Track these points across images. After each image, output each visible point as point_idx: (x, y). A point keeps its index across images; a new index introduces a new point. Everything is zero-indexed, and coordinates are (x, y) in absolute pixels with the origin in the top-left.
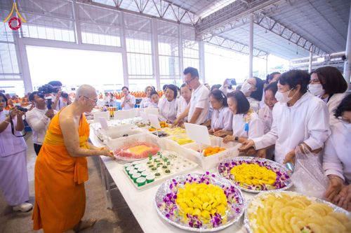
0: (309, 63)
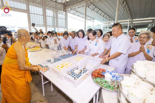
0: (108, 24)
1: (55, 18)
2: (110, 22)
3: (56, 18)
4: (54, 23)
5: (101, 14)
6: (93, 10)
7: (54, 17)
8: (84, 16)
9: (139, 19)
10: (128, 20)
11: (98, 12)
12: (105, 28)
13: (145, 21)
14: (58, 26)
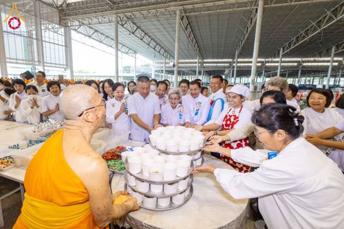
1: (35, 41)
2: (167, 61)
3: (37, 39)
4: (32, 53)
5: (150, 44)
6: (133, 33)
7: (30, 37)
8: (113, 43)
9: (211, 60)
10: (197, 60)
11: (144, 40)
12: (158, 71)
13: (220, 65)
14: (44, 63)
